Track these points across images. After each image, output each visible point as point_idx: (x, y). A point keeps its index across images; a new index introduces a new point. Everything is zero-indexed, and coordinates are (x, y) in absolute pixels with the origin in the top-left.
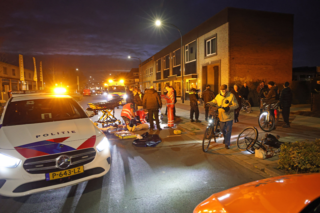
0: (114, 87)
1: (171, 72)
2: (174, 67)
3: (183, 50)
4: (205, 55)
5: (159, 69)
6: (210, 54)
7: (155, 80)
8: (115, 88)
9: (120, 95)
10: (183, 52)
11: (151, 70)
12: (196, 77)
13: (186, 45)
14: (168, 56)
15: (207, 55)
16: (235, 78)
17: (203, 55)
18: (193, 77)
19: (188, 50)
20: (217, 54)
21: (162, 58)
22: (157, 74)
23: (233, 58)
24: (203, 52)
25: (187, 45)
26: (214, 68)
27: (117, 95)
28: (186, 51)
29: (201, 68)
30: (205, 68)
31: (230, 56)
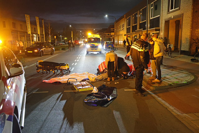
0: (92, 38)
1: (138, 27)
2: (141, 22)
3: (149, 8)
4: (169, 11)
5: (129, 25)
6: (173, 10)
7: (126, 33)
8: (93, 40)
9: (96, 45)
10: (149, 10)
11: (123, 26)
12: (159, 30)
13: (151, 4)
14: (137, 14)
15: (170, 11)
16: (197, 30)
17: (167, 10)
18: (156, 30)
19: (153, 7)
20: (180, 9)
21: (131, 16)
22: (127, 28)
23: (197, 11)
24: (167, 8)
25: (153, 3)
26: (175, 22)
27: (94, 45)
28: (151, 8)
29: (164, 22)
30: (167, 22)
31: (193, 9)
